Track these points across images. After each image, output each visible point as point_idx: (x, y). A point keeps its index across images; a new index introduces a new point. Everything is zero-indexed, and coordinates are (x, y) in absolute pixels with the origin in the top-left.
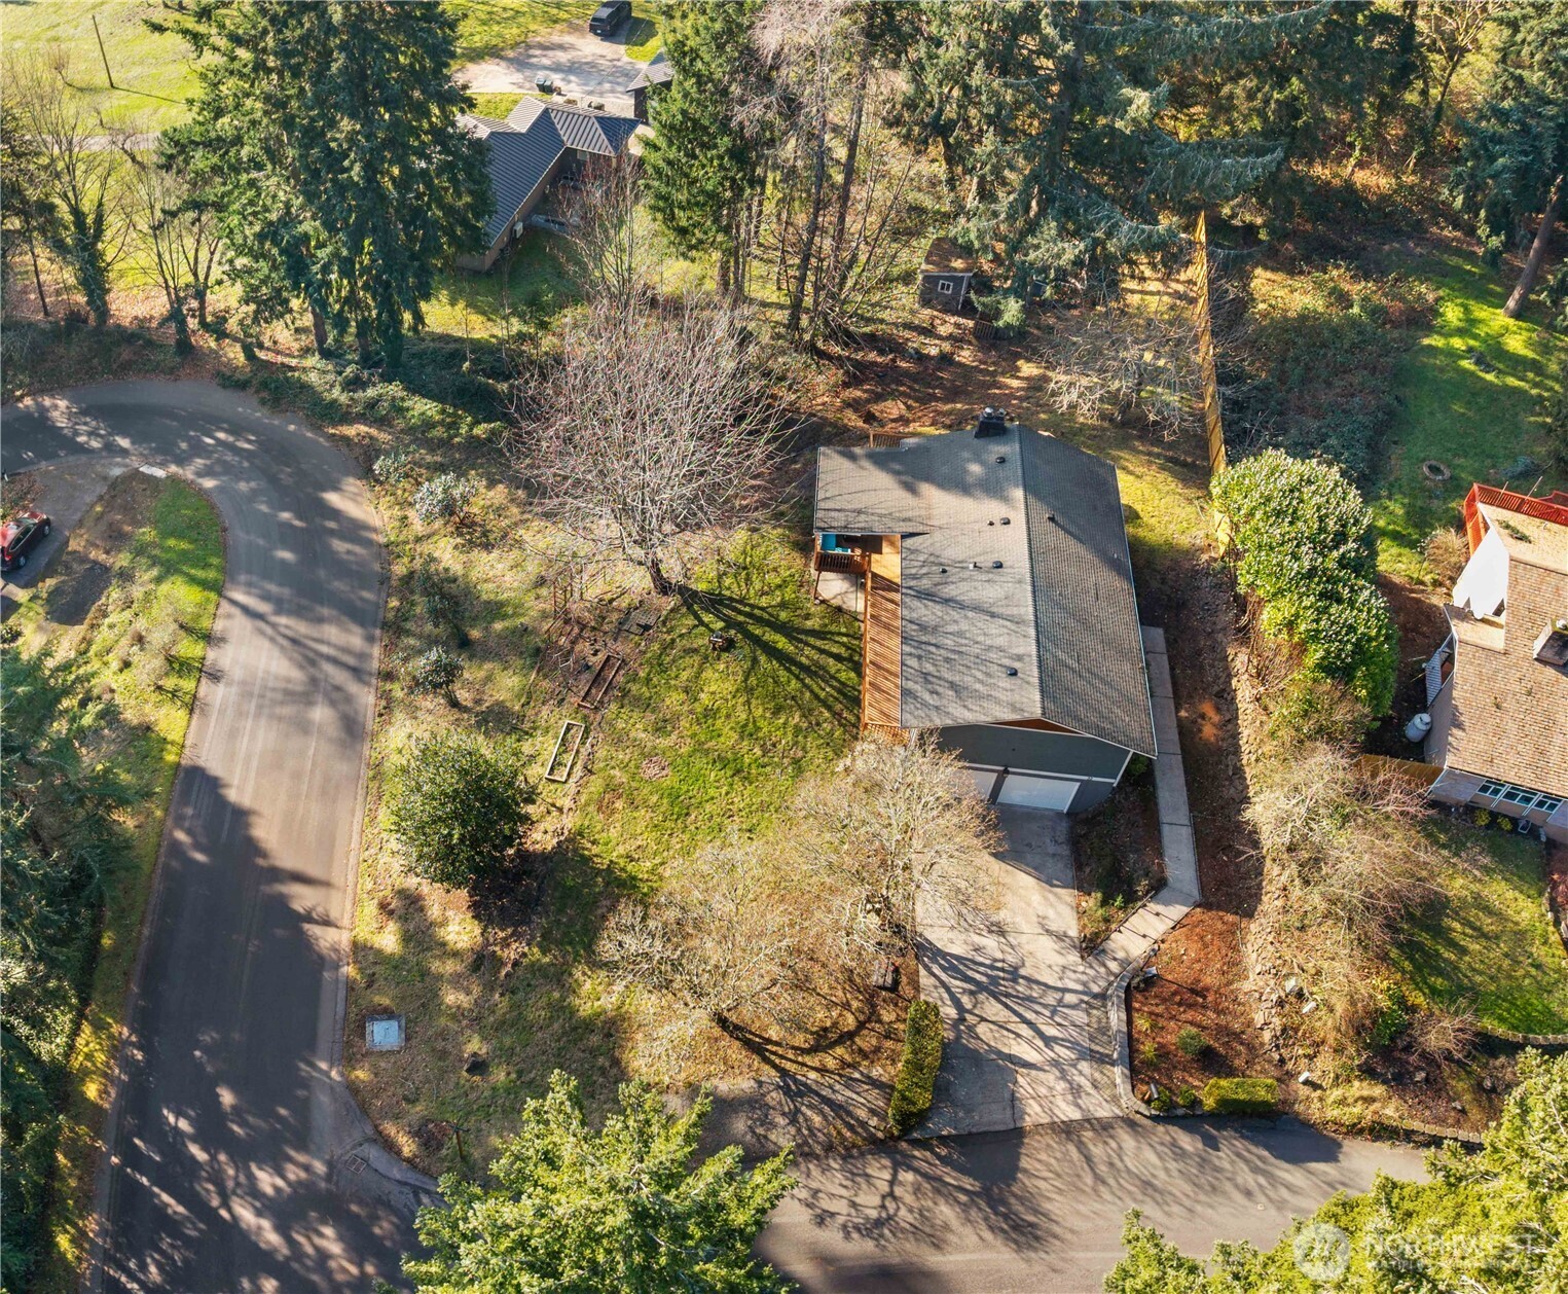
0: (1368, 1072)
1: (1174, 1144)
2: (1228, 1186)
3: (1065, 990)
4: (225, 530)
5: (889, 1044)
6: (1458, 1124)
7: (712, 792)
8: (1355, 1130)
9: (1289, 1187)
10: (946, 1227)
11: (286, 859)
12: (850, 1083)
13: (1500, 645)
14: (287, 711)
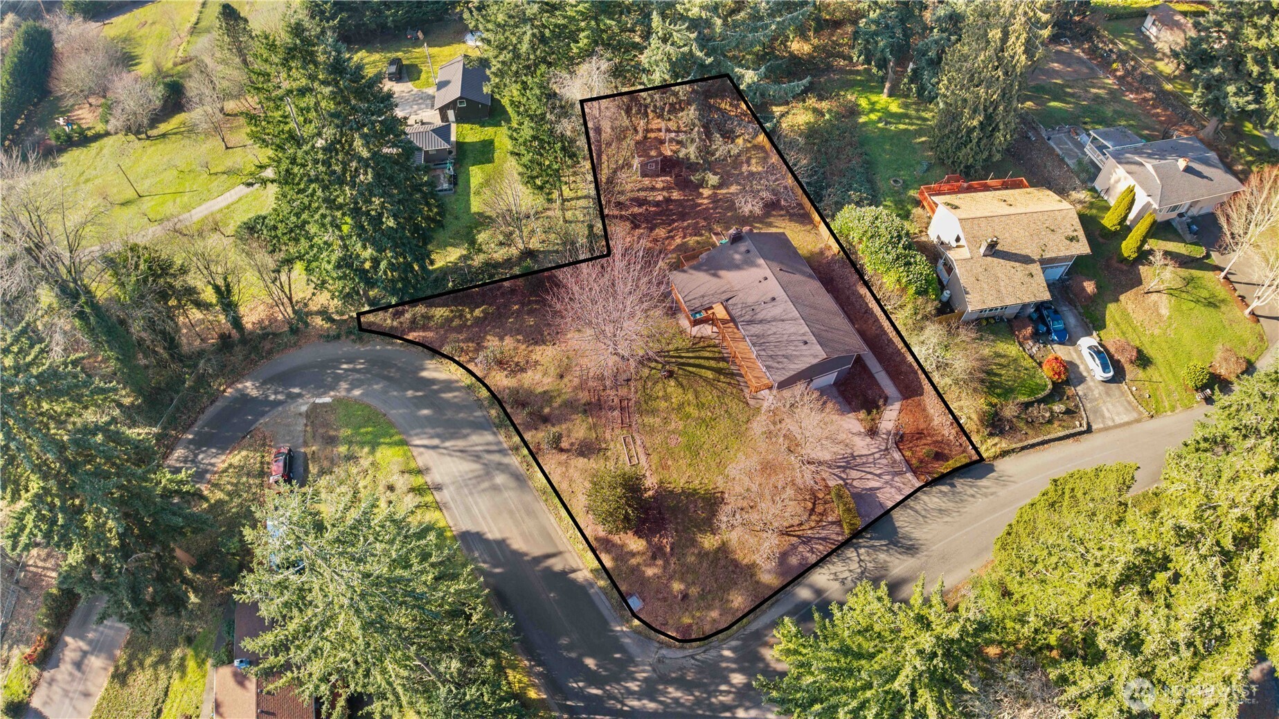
0: (991, 435)
1: (941, 492)
2: (966, 497)
3: (873, 454)
4: (385, 415)
5: (827, 506)
6: (1026, 439)
7: (702, 440)
8: (995, 457)
9: (985, 487)
10: (885, 561)
11: (536, 551)
12: (823, 528)
13: (968, 256)
14: (486, 485)
